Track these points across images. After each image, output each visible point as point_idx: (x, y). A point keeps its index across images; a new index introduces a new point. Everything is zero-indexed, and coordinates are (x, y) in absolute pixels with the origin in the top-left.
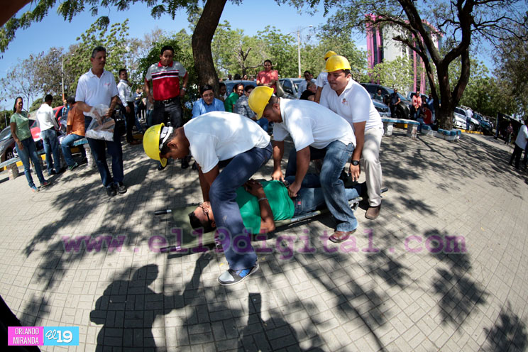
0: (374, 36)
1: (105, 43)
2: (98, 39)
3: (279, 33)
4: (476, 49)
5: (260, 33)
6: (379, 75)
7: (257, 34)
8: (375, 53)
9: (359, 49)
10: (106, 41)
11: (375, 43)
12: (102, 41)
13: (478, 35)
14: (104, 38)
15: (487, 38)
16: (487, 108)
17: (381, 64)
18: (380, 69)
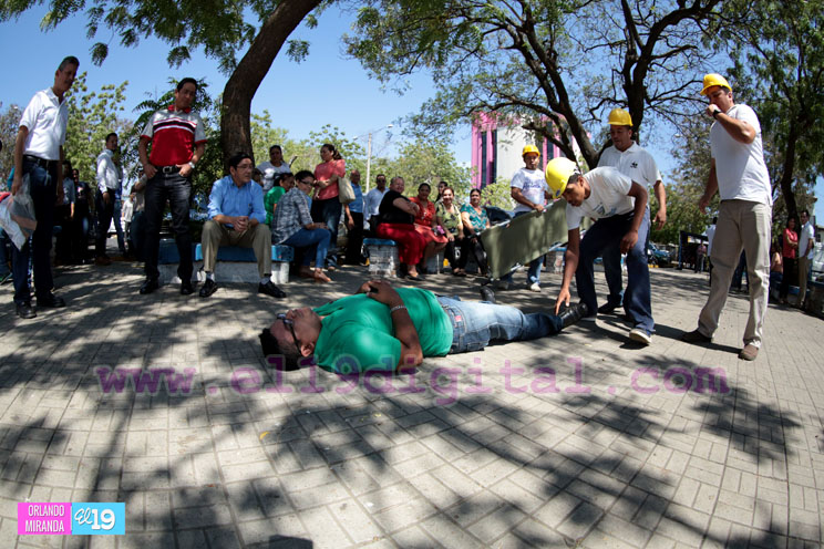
0: (484, 144)
1: (89, 114)
2: (79, 107)
3: (342, 138)
4: (648, 138)
5: (313, 135)
6: (489, 202)
7: (308, 137)
8: (483, 170)
9: (460, 165)
10: (90, 111)
11: (484, 156)
12: (84, 110)
13: (651, 116)
14: (88, 107)
15: (665, 117)
16: (663, 229)
17: (494, 185)
18: (492, 192)
